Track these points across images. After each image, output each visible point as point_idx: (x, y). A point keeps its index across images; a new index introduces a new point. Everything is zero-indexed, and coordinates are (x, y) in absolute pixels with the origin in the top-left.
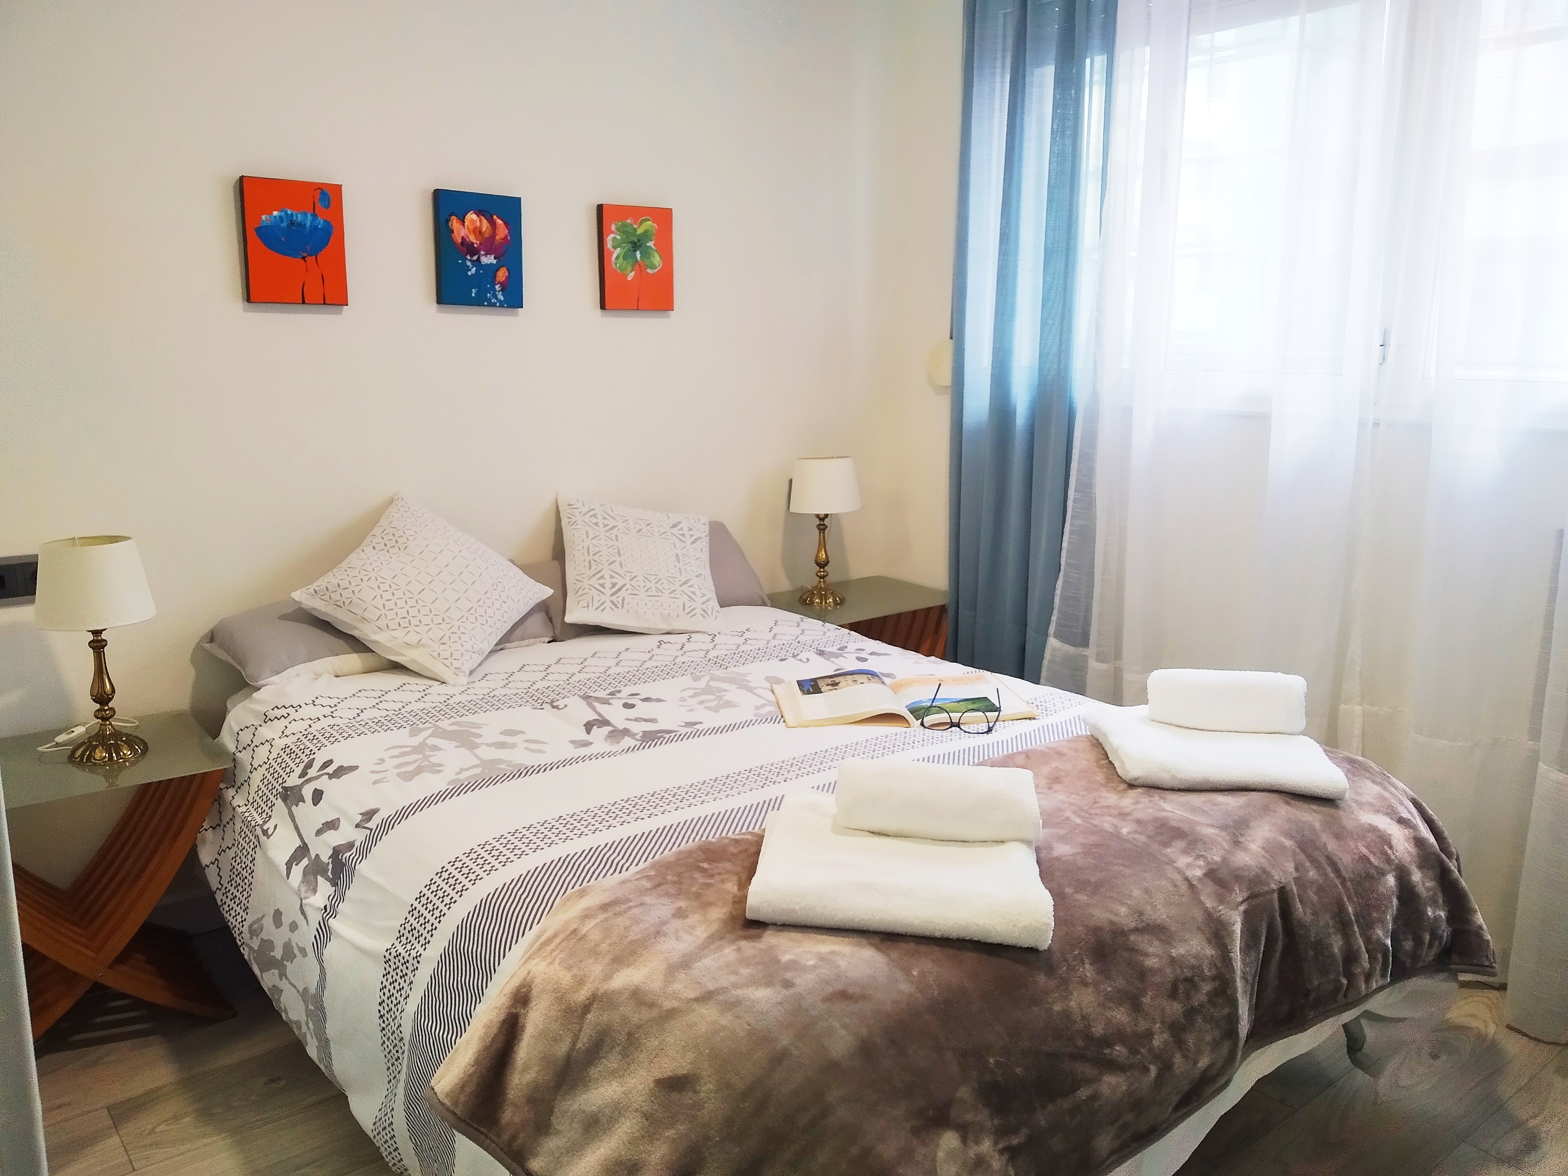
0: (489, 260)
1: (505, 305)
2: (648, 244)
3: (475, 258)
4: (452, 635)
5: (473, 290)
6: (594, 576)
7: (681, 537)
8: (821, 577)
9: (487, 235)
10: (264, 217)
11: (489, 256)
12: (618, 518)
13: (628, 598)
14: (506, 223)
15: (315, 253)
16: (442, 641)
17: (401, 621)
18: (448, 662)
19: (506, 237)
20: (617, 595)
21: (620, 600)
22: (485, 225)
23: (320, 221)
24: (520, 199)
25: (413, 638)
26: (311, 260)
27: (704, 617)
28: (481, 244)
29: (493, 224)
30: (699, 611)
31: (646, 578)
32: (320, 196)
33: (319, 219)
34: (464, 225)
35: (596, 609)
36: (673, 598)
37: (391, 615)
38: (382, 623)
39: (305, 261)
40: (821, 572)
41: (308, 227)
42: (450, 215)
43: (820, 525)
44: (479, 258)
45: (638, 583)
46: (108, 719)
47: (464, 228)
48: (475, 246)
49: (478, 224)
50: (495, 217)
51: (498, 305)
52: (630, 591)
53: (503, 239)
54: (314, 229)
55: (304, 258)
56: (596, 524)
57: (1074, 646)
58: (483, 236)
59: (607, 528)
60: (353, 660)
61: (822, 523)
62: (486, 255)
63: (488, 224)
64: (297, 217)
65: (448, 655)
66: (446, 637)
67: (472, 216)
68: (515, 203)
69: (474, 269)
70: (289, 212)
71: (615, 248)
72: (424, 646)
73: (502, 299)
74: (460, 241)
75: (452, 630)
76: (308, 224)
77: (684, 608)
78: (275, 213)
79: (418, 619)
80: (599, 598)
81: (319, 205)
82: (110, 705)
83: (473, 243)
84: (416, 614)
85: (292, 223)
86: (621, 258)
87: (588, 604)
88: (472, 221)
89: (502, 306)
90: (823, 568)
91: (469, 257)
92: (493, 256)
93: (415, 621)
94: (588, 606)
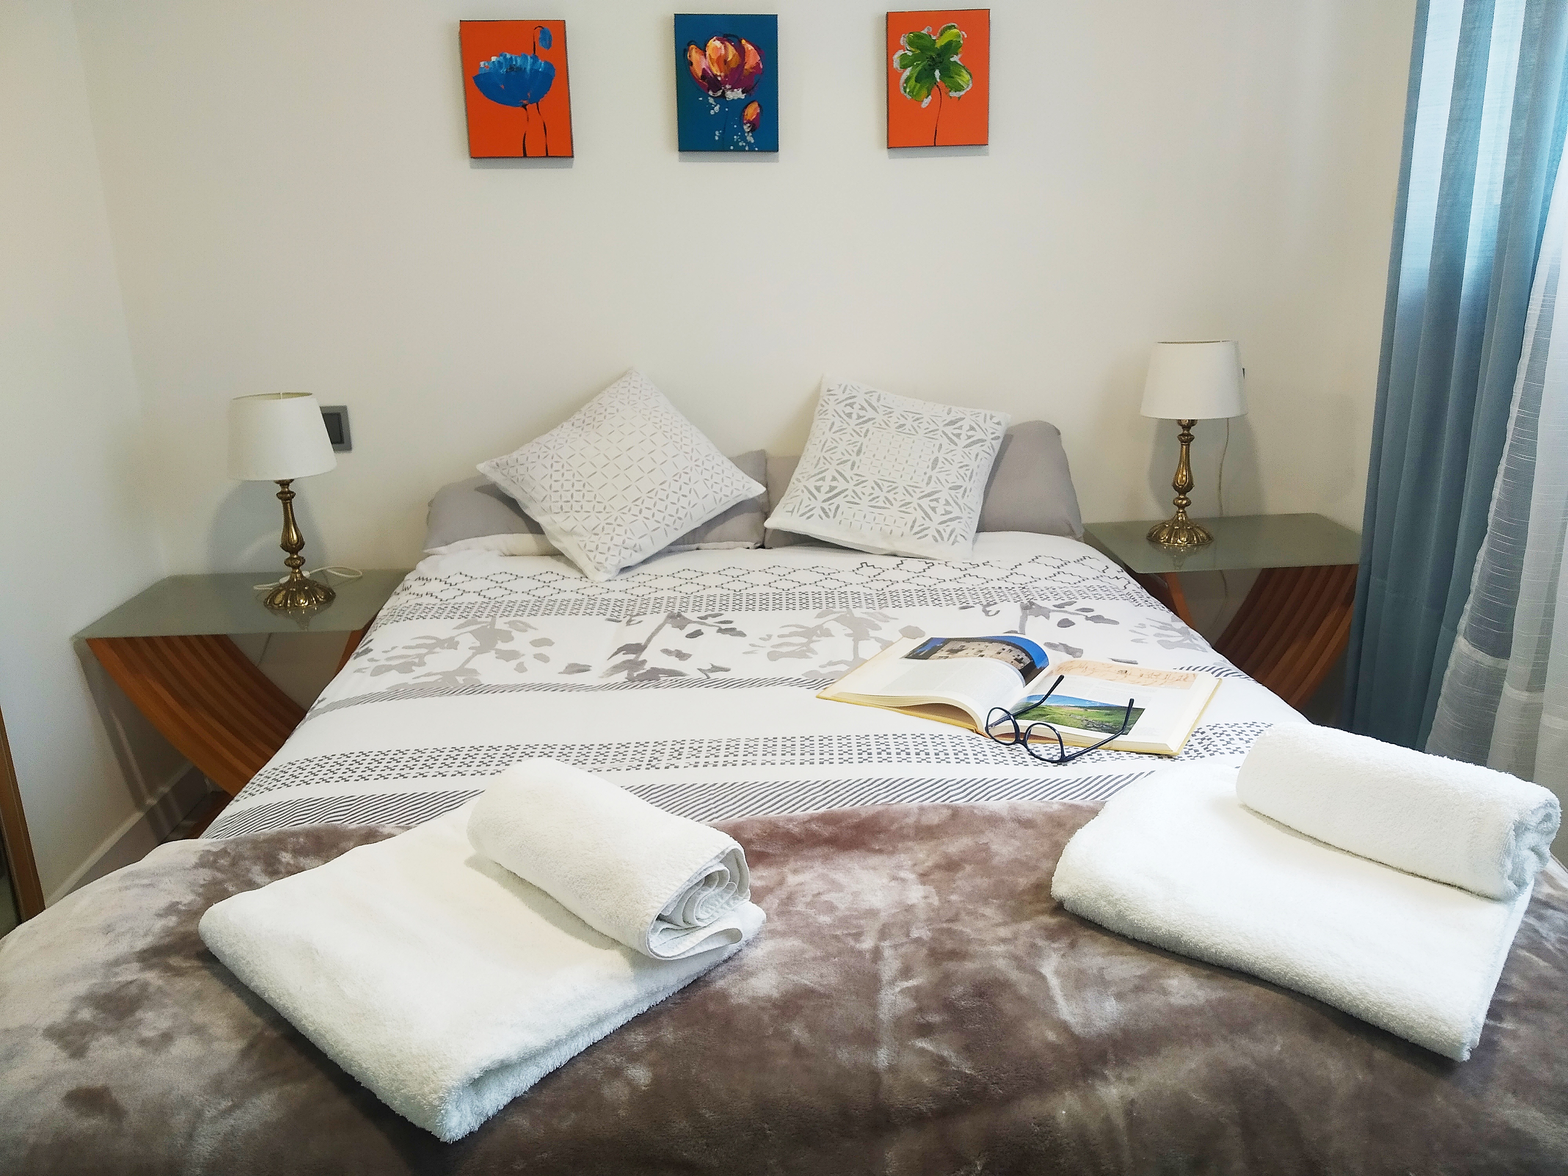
0: (736, 94)
1: (756, 149)
2: (952, 59)
3: (719, 93)
4: (606, 526)
5: (717, 133)
6: (814, 476)
7: (954, 438)
8: (1181, 507)
9: (733, 65)
10: (482, 64)
11: (735, 90)
12: (881, 410)
13: (844, 507)
14: (757, 48)
15: (536, 100)
16: (595, 531)
17: (564, 505)
18: (591, 555)
19: (758, 64)
20: (831, 502)
21: (833, 508)
22: (731, 52)
23: (541, 64)
24: (775, 17)
25: (568, 525)
26: (531, 107)
27: (936, 541)
28: (726, 76)
29: (741, 51)
30: (932, 532)
31: (878, 485)
32: (540, 36)
33: (540, 61)
34: (705, 55)
35: (802, 515)
36: (904, 512)
37: (555, 497)
38: (546, 505)
39: (526, 109)
40: (1181, 499)
41: (528, 72)
42: (689, 45)
43: (1183, 435)
44: (724, 93)
45: (864, 490)
46: (298, 567)
47: (706, 58)
48: (719, 79)
49: (723, 52)
50: (743, 42)
51: (747, 148)
52: (849, 499)
53: (754, 68)
54: (535, 72)
55: (524, 106)
56: (849, 415)
57: (1493, 655)
58: (729, 66)
59: (861, 420)
60: (527, 540)
61: (1186, 432)
62: (732, 89)
63: (735, 52)
64: (516, 61)
65: (593, 547)
66: (600, 527)
67: (714, 44)
68: (771, 21)
69: (718, 106)
70: (508, 56)
71: (904, 67)
72: (576, 534)
73: (753, 141)
74: (700, 74)
75: (608, 521)
76: (528, 68)
77: (912, 527)
78: (494, 59)
79: (580, 504)
80: (809, 502)
81: (539, 45)
82: (300, 553)
83: (716, 76)
84: (580, 499)
85: (511, 68)
86: (913, 80)
87: (793, 509)
88: (717, 49)
89: (751, 150)
90: (1184, 494)
91: (711, 93)
92: (741, 90)
93: (576, 507)
94: (792, 512)
